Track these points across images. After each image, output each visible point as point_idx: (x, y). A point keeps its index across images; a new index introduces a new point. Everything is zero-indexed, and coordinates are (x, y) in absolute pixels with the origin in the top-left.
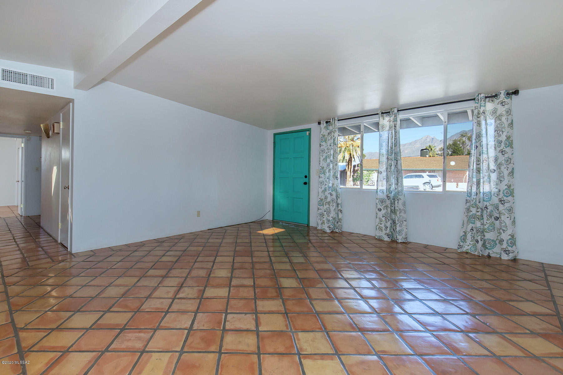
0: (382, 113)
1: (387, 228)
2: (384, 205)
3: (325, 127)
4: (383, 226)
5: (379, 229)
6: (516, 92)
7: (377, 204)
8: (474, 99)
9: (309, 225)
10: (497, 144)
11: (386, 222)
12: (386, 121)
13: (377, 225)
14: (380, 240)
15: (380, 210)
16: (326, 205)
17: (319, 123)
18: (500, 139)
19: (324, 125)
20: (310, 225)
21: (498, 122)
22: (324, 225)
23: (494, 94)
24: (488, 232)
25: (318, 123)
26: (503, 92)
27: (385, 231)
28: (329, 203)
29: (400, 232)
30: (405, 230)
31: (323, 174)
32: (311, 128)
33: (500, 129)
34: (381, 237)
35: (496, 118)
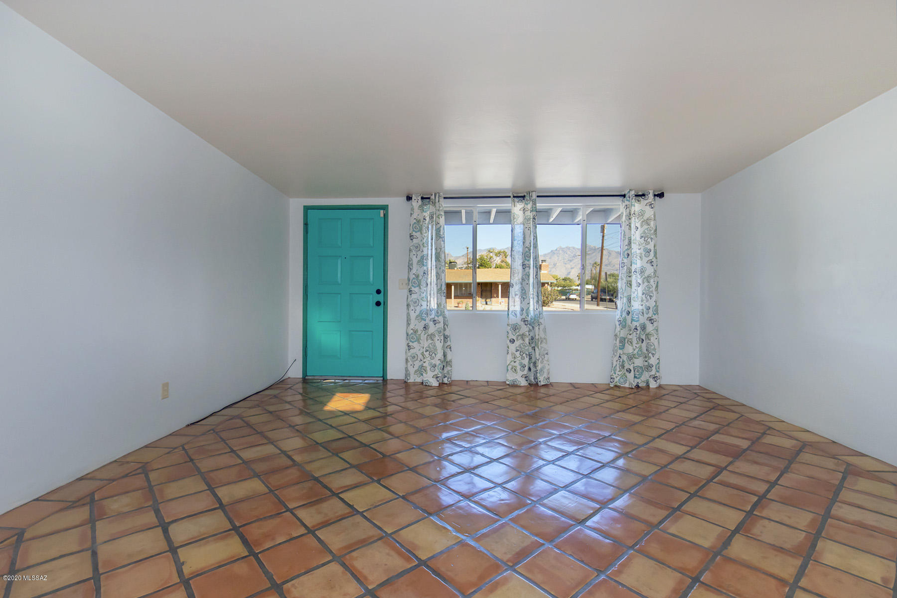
0: (514, 197)
1: (524, 366)
2: (518, 334)
3: (420, 206)
4: (517, 364)
5: (513, 369)
6: (661, 195)
7: (508, 332)
8: (624, 196)
9: (385, 379)
10: (644, 253)
11: (523, 358)
12: (517, 209)
13: (509, 365)
14: (514, 386)
15: (512, 341)
16: (427, 340)
17: (409, 198)
18: (648, 247)
19: (416, 203)
20: (388, 378)
21: (646, 227)
22: (426, 374)
23: (640, 193)
24: (638, 358)
25: (406, 198)
26: (651, 192)
27: (521, 372)
28: (431, 337)
29: (541, 370)
30: (547, 367)
31: (417, 286)
32: (388, 205)
33: (648, 235)
34: (516, 381)
35: (643, 222)
